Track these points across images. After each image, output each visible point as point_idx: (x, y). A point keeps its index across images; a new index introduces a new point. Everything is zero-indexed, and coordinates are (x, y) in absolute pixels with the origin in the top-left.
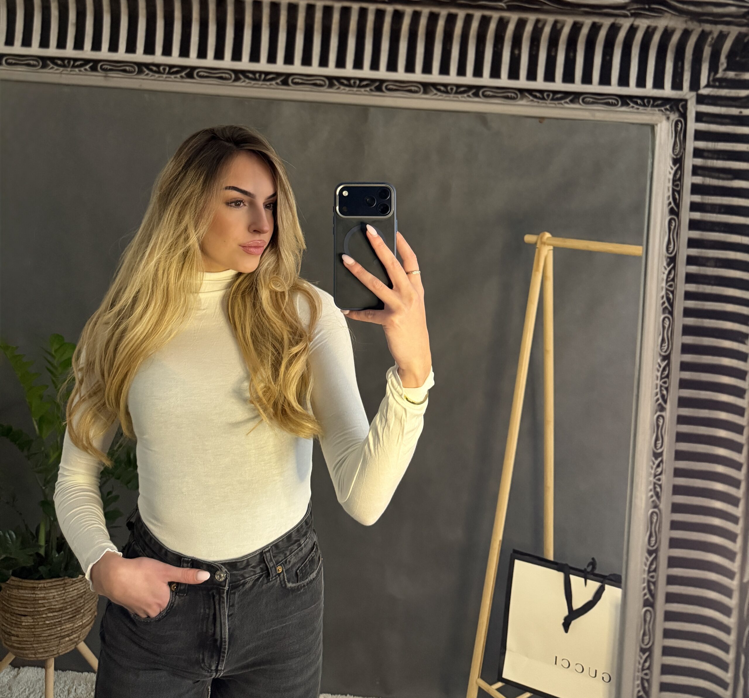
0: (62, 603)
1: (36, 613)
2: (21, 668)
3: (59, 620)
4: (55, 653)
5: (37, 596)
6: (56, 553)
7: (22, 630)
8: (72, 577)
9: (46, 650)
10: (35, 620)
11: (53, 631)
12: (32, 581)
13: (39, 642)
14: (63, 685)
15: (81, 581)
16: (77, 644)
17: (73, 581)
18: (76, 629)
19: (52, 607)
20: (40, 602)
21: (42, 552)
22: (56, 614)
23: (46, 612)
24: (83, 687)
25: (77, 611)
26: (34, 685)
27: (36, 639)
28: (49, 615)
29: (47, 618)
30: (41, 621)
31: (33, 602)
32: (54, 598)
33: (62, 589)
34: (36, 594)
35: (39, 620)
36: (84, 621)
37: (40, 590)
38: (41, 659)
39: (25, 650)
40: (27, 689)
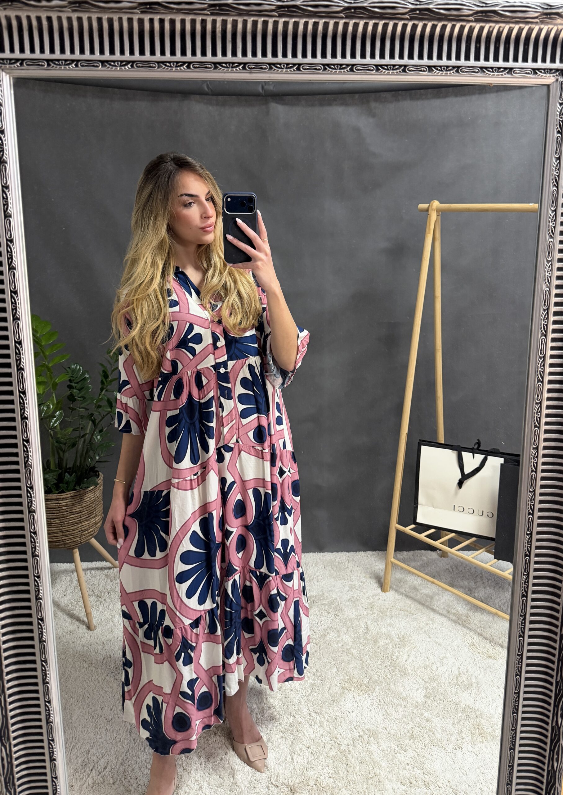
0: (80, 508)
1: (61, 516)
3: (79, 519)
5: (61, 504)
6: (68, 475)
10: (61, 521)
11: (75, 527)
12: (56, 495)
13: (66, 536)
15: (92, 491)
17: (86, 492)
18: (92, 525)
19: (73, 511)
20: (63, 508)
22: (76, 515)
23: (69, 515)
25: (91, 513)
27: (64, 534)
28: (71, 516)
30: (66, 522)
31: (58, 509)
32: (73, 505)
35: (64, 520)
36: (96, 520)
37: (62, 500)
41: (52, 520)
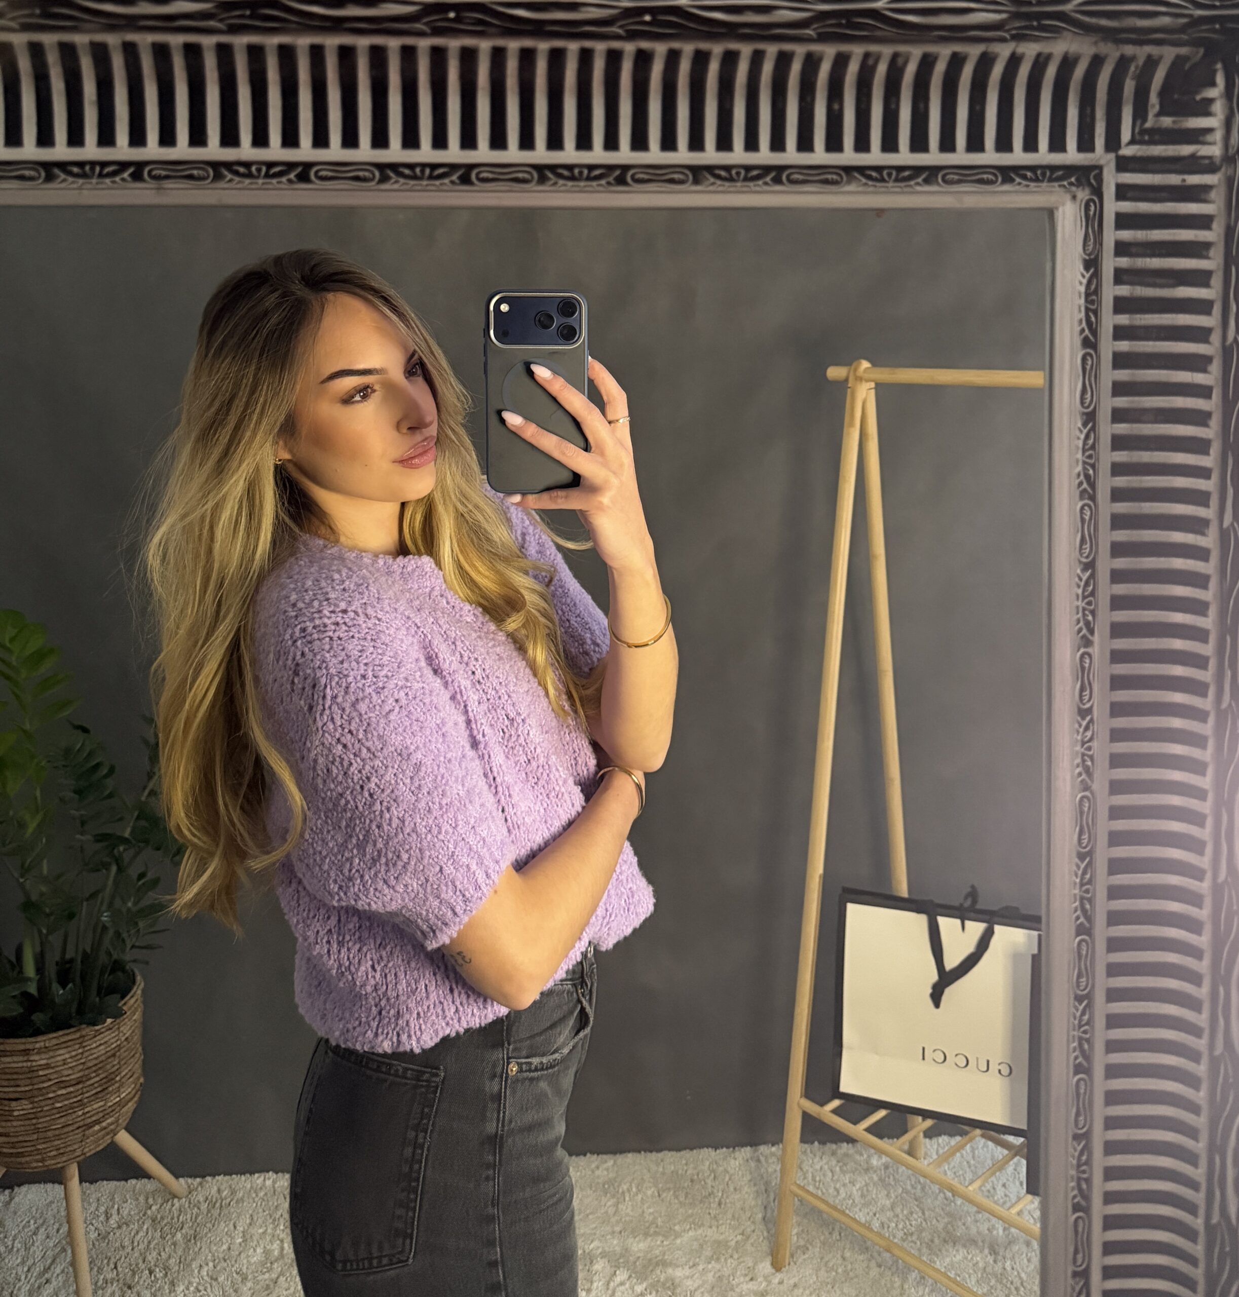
0: (81, 1070)
1: (36, 1093)
2: (16, 1189)
3: (79, 1098)
4: (77, 1154)
5: (34, 1064)
6: (58, 986)
7: (15, 1124)
8: (95, 1025)
9: (62, 1151)
10: (36, 1105)
11: (69, 1118)
12: (23, 1040)
13: (47, 1140)
14: (94, 1205)
15: (110, 1029)
16: (115, 1135)
17: (97, 1031)
18: (110, 1110)
19: (64, 1079)
20: (41, 1073)
21: (32, 989)
22: (72, 1089)
24: (131, 1203)
25: (109, 1079)
26: (42, 1213)
27: (41, 1135)
29: (57, 1098)
30: (47, 1105)
31: (29, 1076)
32: (64, 1064)
33: (77, 1046)
34: (32, 1061)
35: (42, 1104)
36: (124, 1095)
37: (38, 1053)
38: (54, 1167)
39: (24, 1156)
40: (32, 1222)
41: (14, 1104)
